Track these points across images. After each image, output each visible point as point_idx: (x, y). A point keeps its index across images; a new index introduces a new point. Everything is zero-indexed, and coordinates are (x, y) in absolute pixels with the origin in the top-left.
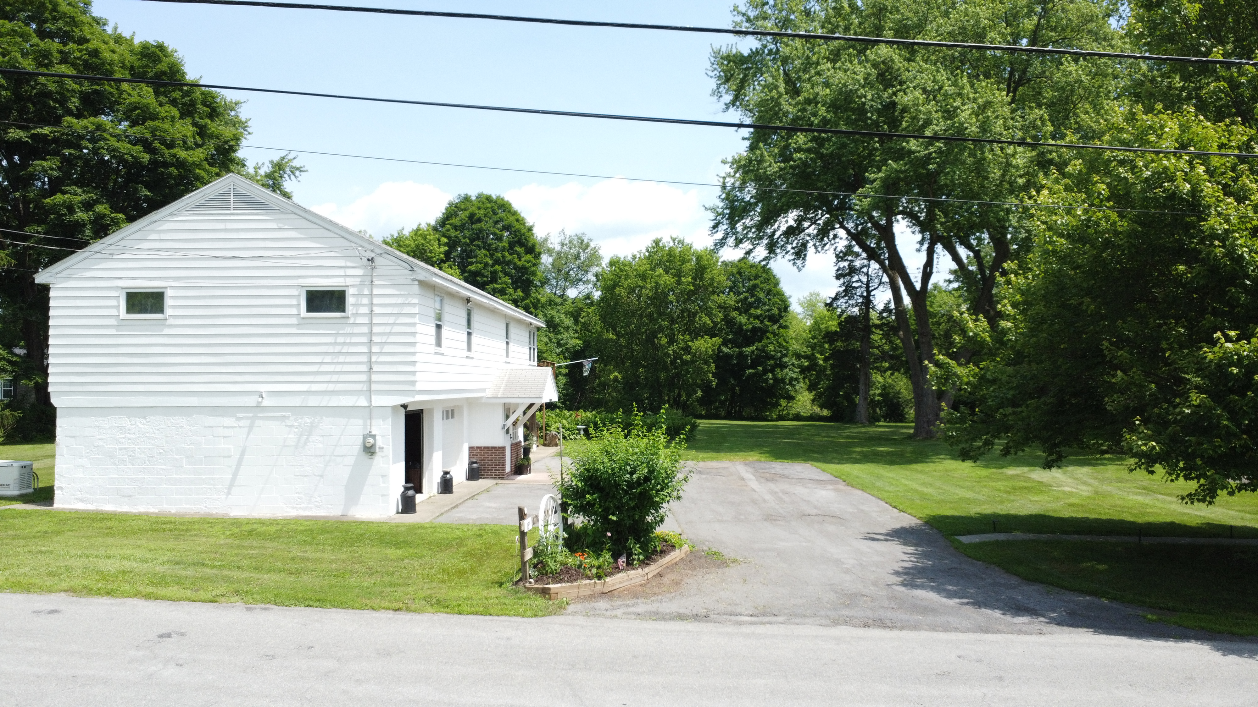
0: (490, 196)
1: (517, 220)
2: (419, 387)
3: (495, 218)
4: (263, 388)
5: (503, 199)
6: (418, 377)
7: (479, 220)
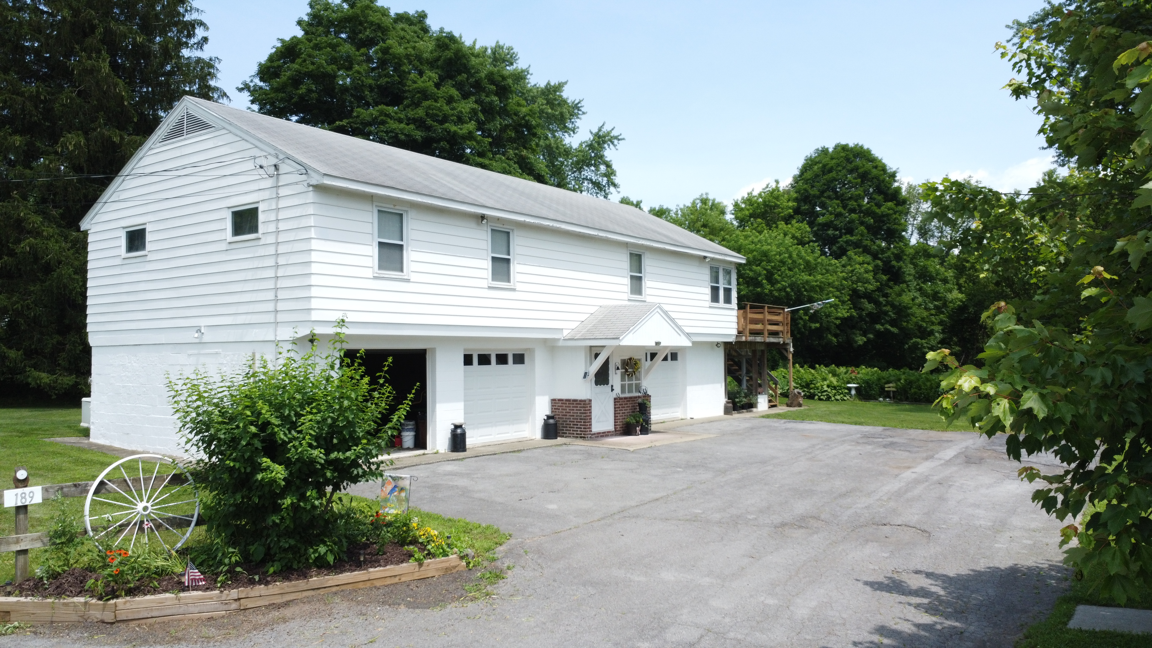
0: (847, 145)
1: (876, 167)
2: (315, 316)
3: (849, 167)
4: (202, 322)
5: (862, 147)
6: (314, 304)
7: (830, 171)
